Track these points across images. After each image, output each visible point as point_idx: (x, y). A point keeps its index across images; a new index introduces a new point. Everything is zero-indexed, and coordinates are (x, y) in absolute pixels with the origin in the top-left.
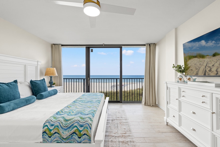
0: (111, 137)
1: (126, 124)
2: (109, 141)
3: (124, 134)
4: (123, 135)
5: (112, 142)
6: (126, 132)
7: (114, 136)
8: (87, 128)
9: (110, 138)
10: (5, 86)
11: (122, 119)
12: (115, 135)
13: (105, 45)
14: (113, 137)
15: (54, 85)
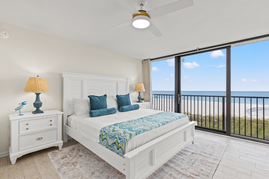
0: (174, 170)
1: (210, 165)
2: (167, 173)
3: (196, 175)
4: (191, 176)
5: (171, 175)
6: (200, 175)
7: (178, 171)
8: (123, 142)
9: (172, 171)
10: (98, 99)
11: (210, 157)
12: (181, 171)
13: (199, 50)
14: (176, 172)
15: (143, 101)
